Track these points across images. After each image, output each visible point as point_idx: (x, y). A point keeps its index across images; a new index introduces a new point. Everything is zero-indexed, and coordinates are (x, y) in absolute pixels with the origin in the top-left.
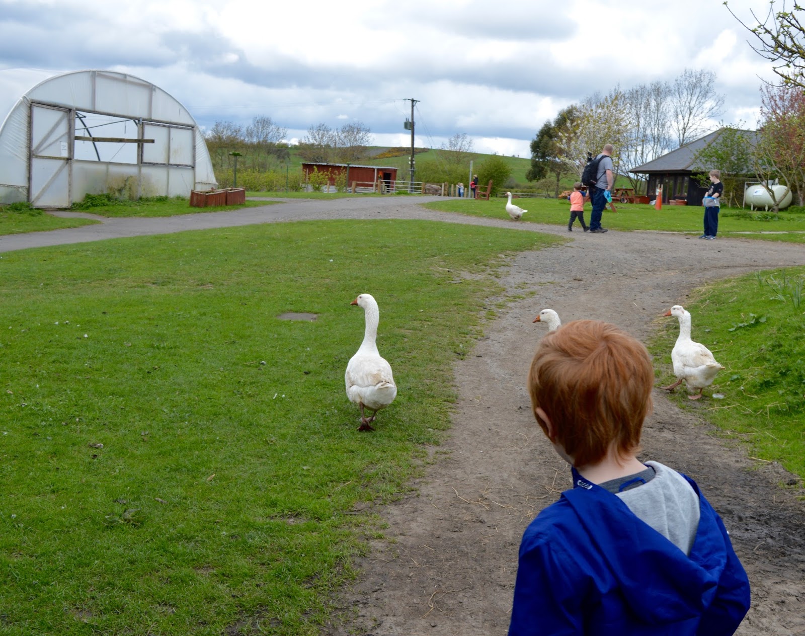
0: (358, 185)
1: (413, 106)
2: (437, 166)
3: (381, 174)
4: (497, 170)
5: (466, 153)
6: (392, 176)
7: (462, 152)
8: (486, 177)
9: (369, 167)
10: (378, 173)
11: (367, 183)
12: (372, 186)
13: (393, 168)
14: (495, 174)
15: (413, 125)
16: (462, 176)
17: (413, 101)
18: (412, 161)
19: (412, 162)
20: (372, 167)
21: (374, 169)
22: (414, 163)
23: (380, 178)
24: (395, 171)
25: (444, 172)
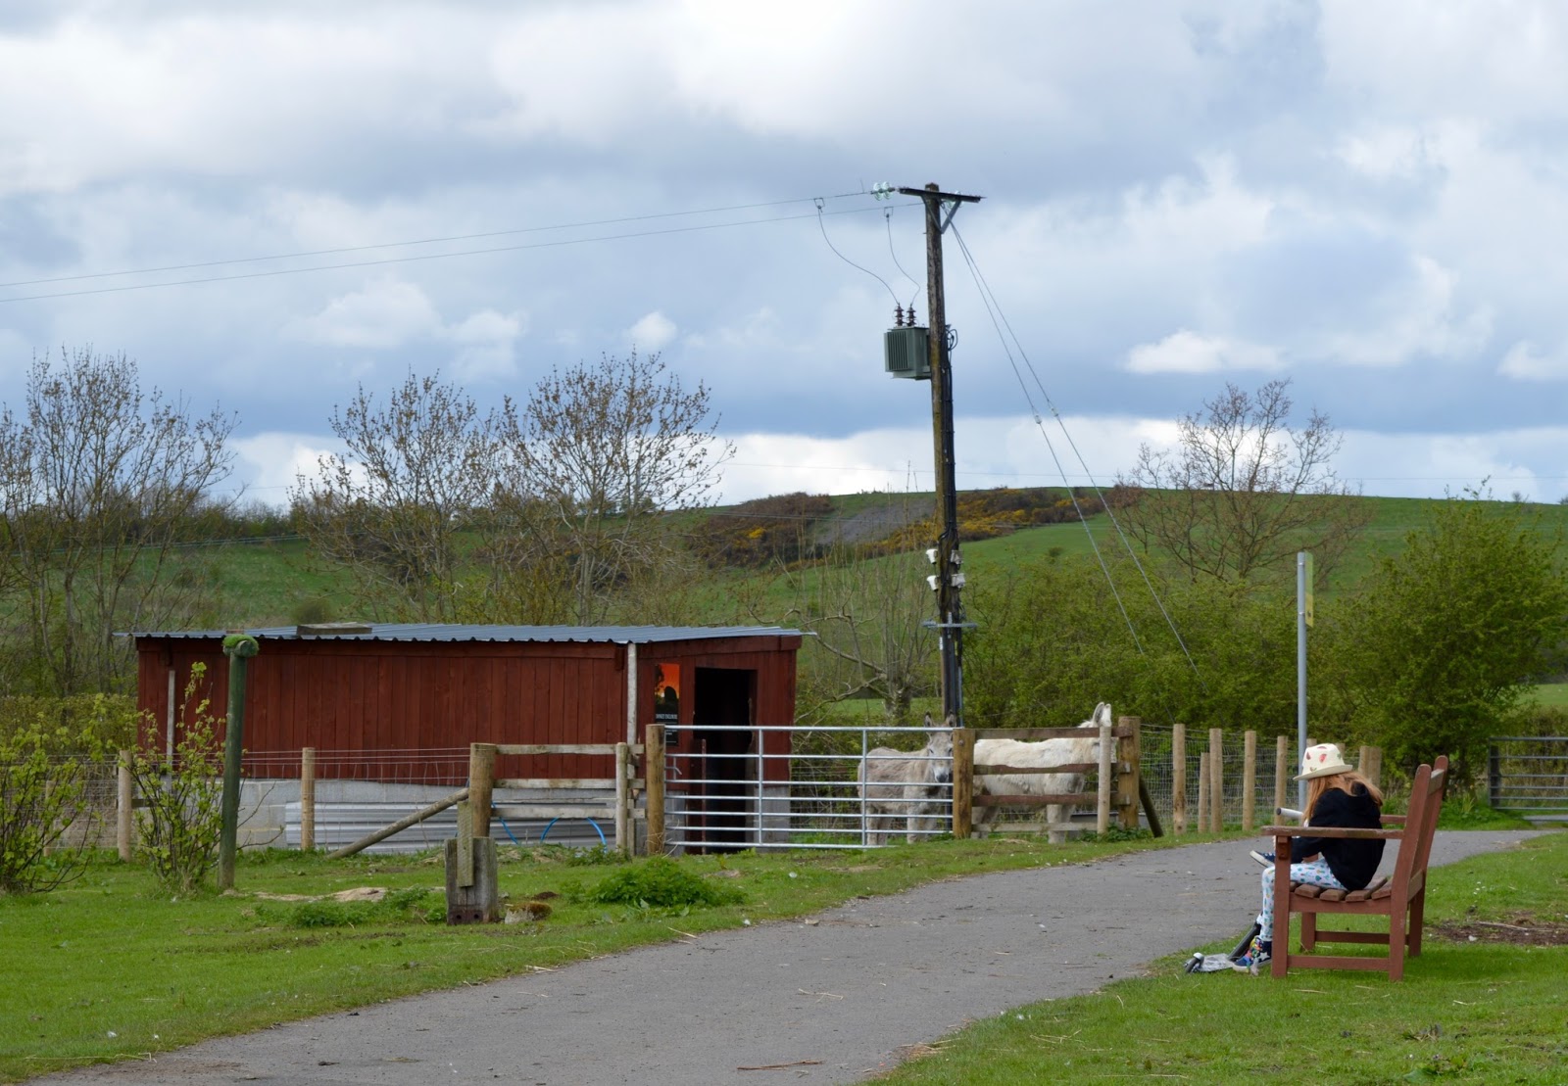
0: (504, 770)
1: (935, 233)
2: (1102, 593)
3: (672, 680)
4: (1487, 599)
5: (1292, 496)
6: (765, 690)
7: (1271, 495)
8: (1418, 645)
9: (581, 634)
10: (650, 675)
11: (567, 749)
12: (603, 767)
13: (775, 631)
14: (1476, 626)
15: (944, 349)
16: (1267, 645)
17: (933, 197)
18: (946, 569)
19: (944, 580)
20: (600, 634)
21: (622, 649)
22: (958, 579)
23: (670, 705)
24: (785, 649)
25: (1151, 626)
